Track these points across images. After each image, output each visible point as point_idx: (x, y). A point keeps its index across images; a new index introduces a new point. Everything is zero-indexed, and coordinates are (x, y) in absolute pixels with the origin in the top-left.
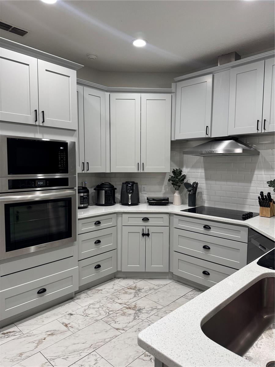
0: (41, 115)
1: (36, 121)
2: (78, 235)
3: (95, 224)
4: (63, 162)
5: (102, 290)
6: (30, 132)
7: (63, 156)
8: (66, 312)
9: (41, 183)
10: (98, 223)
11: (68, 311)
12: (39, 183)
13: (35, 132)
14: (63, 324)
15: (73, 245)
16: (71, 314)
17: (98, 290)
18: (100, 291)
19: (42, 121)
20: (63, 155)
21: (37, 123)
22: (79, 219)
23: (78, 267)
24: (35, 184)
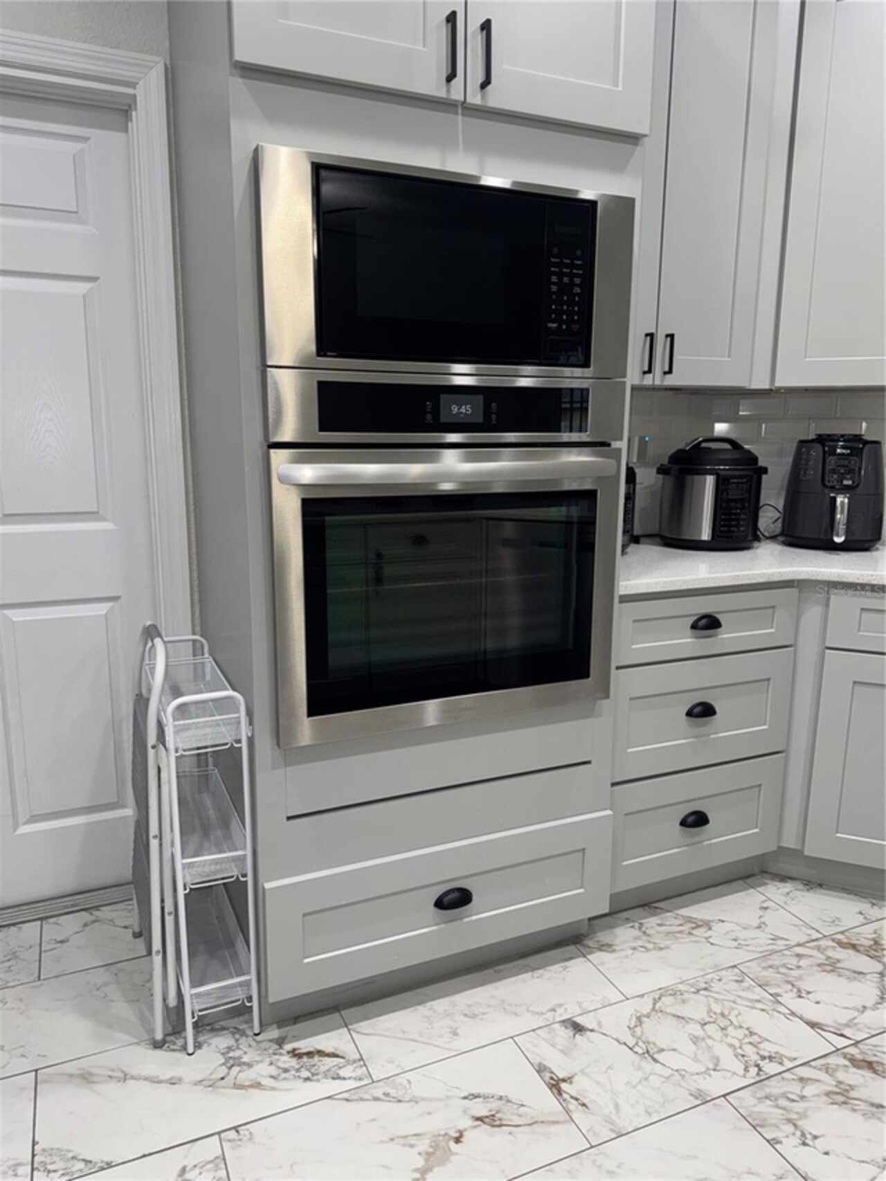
0: (477, 42)
1: (451, 77)
2: (618, 668)
3: (694, 626)
5: (707, 925)
7: (572, 276)
8: (554, 1010)
9: (466, 409)
10: (708, 624)
11: (560, 1005)
12: (455, 409)
14: (541, 1069)
15: (590, 713)
16: (578, 1028)
17: (689, 920)
18: (698, 926)
19: (481, 78)
20: (572, 266)
21: (456, 93)
22: (625, 599)
23: (609, 812)
24: (436, 411)
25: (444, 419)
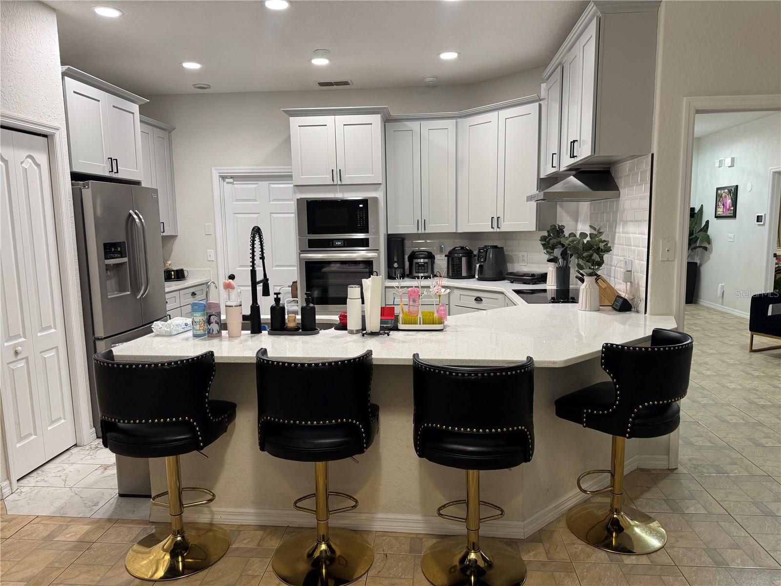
0: (339, 173)
1: (333, 180)
4: (363, 220)
6: (330, 192)
7: (363, 215)
9: (339, 243)
12: (337, 243)
13: (335, 192)
19: (339, 179)
20: (363, 213)
21: (335, 183)
24: (333, 244)
25: (334, 245)
